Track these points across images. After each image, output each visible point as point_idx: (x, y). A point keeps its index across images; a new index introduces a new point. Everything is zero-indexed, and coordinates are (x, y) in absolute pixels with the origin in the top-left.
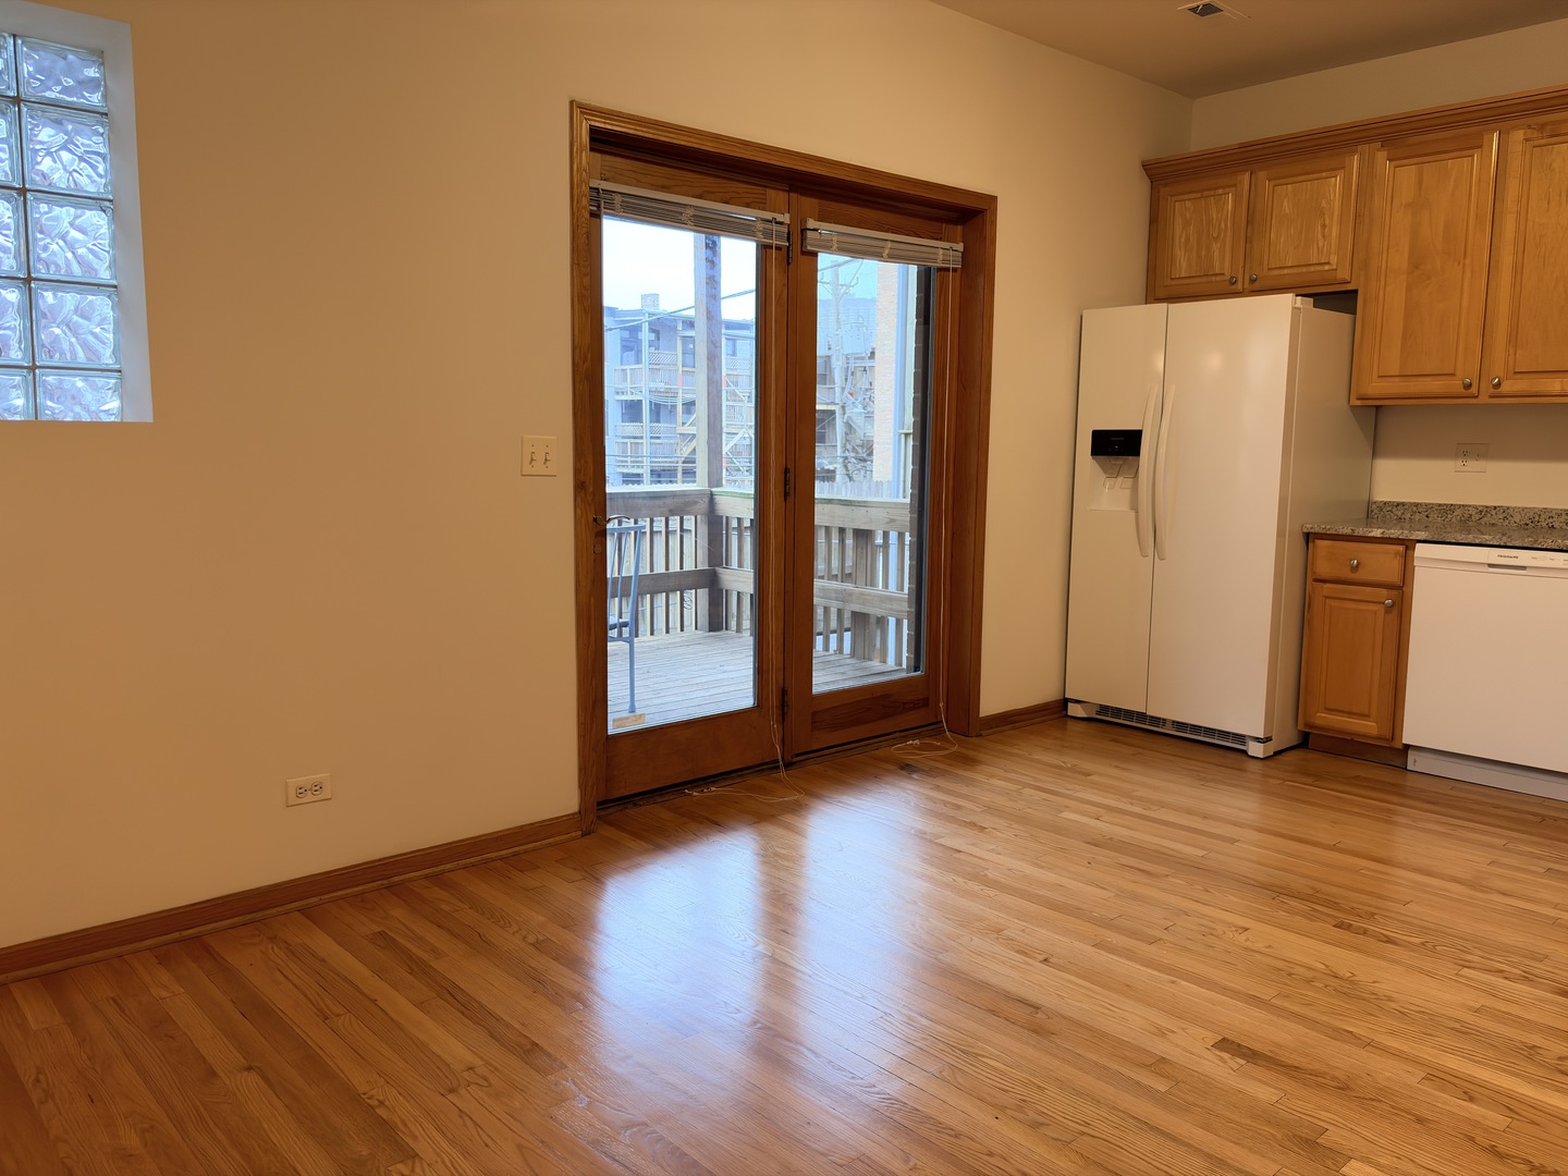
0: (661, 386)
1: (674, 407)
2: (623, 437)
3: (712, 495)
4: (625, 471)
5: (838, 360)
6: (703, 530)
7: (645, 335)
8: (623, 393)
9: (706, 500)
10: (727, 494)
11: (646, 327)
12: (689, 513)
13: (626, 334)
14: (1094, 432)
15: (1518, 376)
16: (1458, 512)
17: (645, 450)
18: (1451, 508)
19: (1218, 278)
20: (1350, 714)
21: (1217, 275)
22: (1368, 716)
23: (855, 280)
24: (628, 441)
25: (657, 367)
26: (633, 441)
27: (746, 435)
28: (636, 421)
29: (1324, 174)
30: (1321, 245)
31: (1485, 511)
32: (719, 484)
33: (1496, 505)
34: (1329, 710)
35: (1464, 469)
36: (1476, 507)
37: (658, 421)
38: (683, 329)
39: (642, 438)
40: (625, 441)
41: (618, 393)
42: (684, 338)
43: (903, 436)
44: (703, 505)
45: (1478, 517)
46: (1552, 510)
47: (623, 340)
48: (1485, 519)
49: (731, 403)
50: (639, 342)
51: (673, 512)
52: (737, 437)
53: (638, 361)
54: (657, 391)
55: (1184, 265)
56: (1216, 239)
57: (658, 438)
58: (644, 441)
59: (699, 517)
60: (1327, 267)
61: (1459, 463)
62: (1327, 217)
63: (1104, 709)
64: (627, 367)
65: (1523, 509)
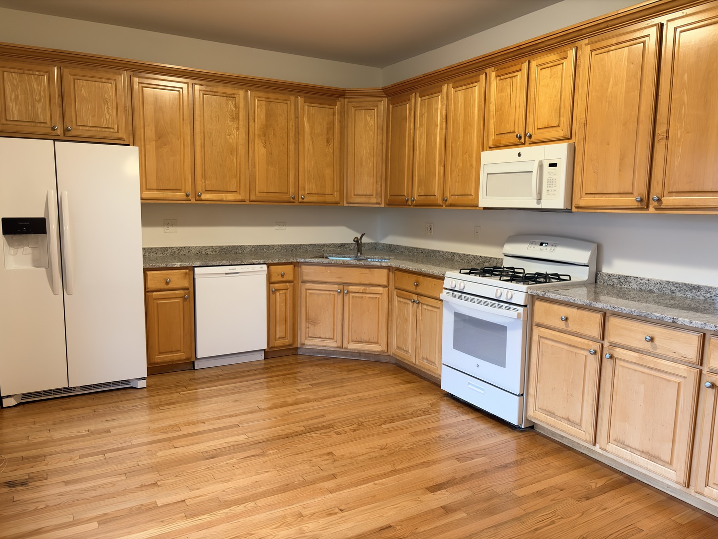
14: (3, 219)
15: (207, 192)
16: (169, 250)
18: (166, 249)
19: (42, 125)
20: (172, 352)
21: (41, 123)
22: (180, 351)
29: (104, 80)
30: (108, 117)
31: (180, 249)
33: (184, 246)
34: (160, 353)
35: (168, 231)
36: (177, 248)
45: (177, 252)
46: (206, 247)
48: (181, 253)
55: (16, 113)
56: (39, 101)
60: (112, 130)
61: (165, 228)
62: (109, 104)
63: (26, 395)
65: (196, 247)
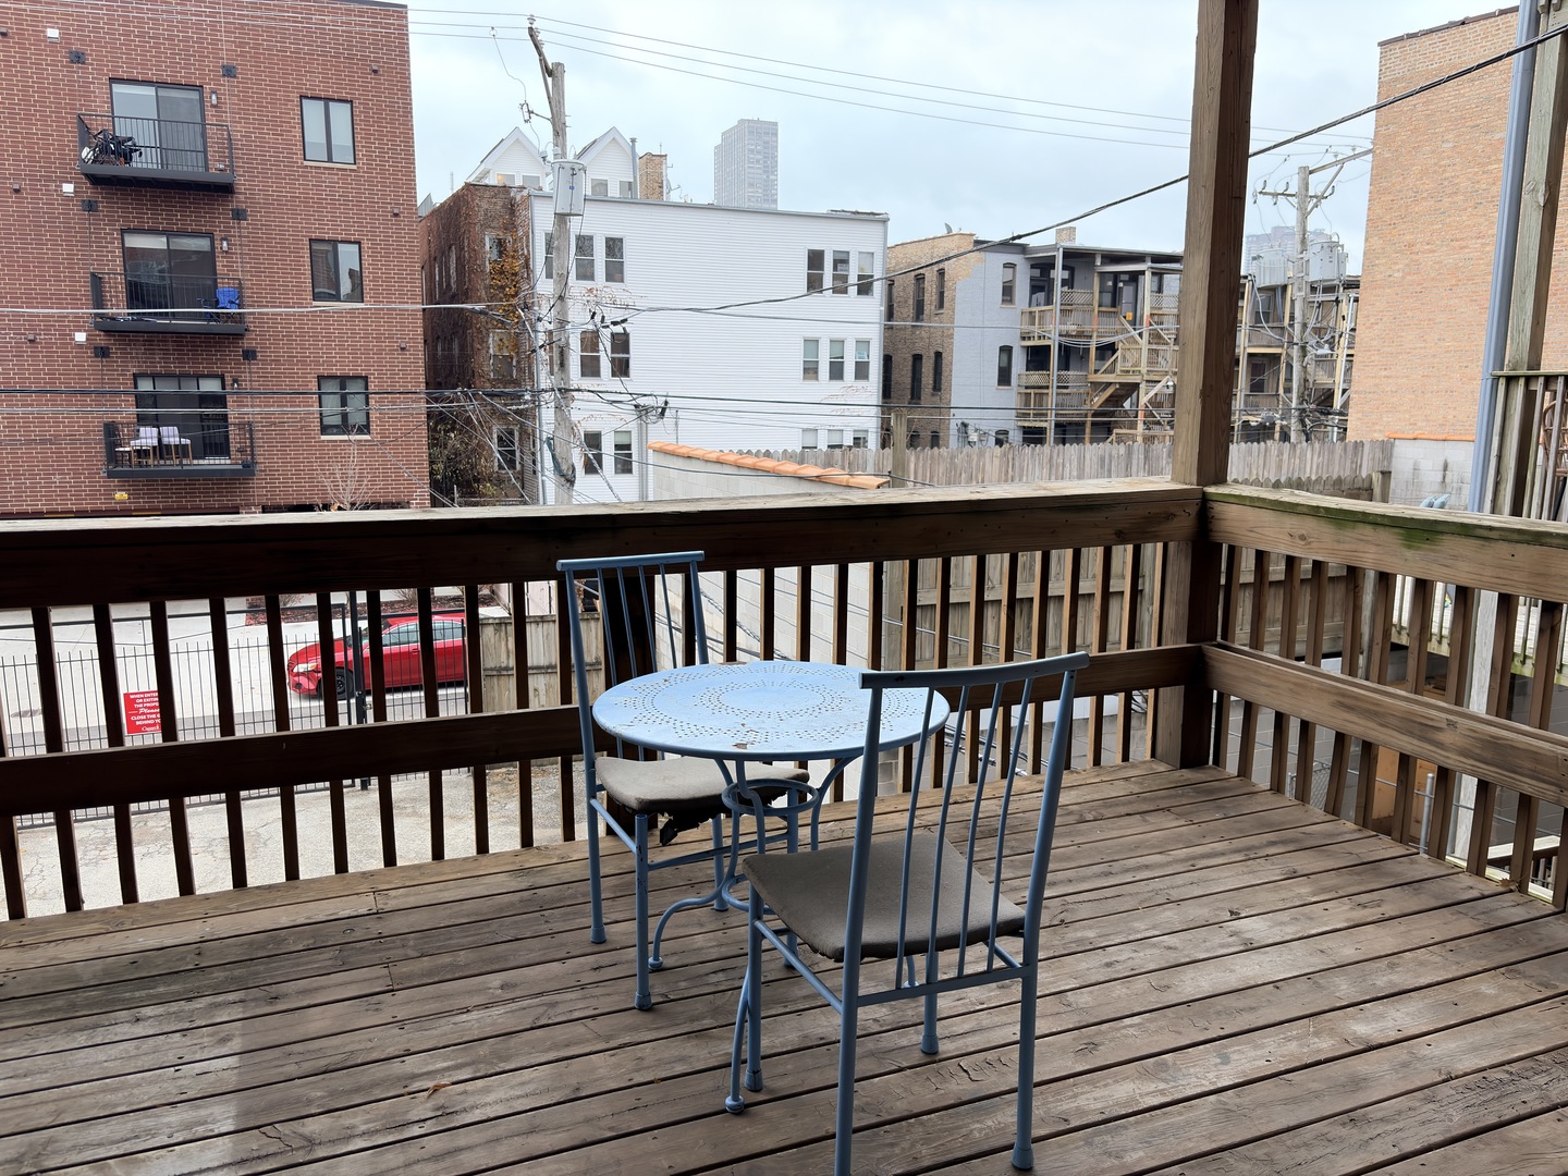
0: (1072, 328)
1: (1087, 350)
2: (1027, 388)
3: (1205, 500)
4: (1026, 424)
5: (1300, 290)
6: (1181, 569)
7: (1059, 274)
8: (1029, 338)
9: (1193, 510)
10: (1241, 500)
11: (1059, 262)
12: (1154, 539)
13: (1037, 272)
17: (1052, 399)
23: (1329, 191)
24: (1032, 391)
25: (1069, 308)
26: (1037, 391)
27: (1170, 383)
28: (1043, 370)
32: (1221, 479)
37: (1067, 369)
38: (1103, 263)
39: (1047, 387)
40: (1029, 391)
41: (1024, 338)
42: (1102, 274)
43: (1502, 382)
44: (1185, 522)
47: (1032, 279)
49: (1154, 347)
50: (1051, 282)
51: (1122, 538)
52: (1159, 386)
53: (1049, 301)
54: (1067, 335)
57: (1066, 387)
58: (1050, 391)
59: (1172, 545)
64: (1036, 309)
